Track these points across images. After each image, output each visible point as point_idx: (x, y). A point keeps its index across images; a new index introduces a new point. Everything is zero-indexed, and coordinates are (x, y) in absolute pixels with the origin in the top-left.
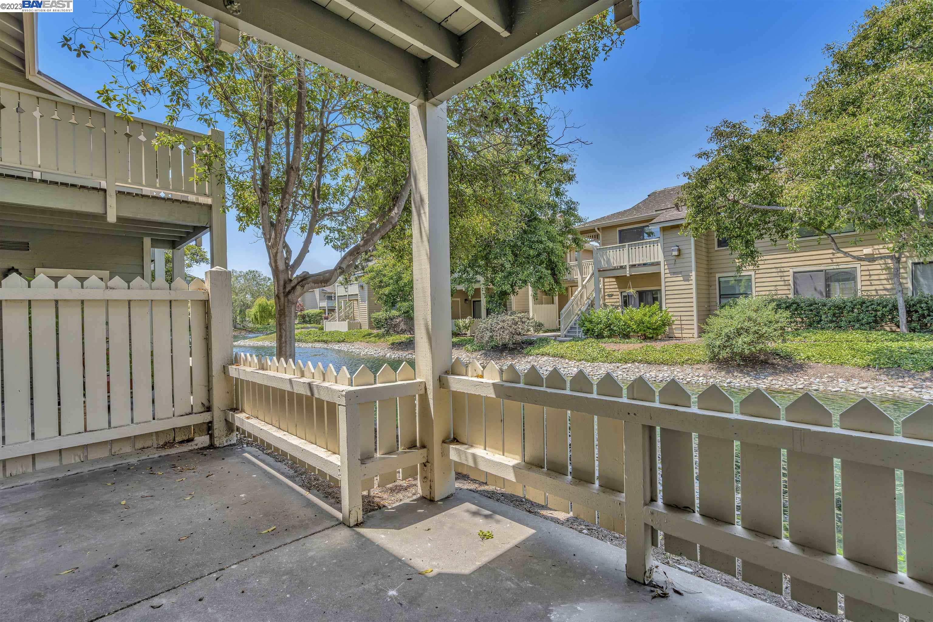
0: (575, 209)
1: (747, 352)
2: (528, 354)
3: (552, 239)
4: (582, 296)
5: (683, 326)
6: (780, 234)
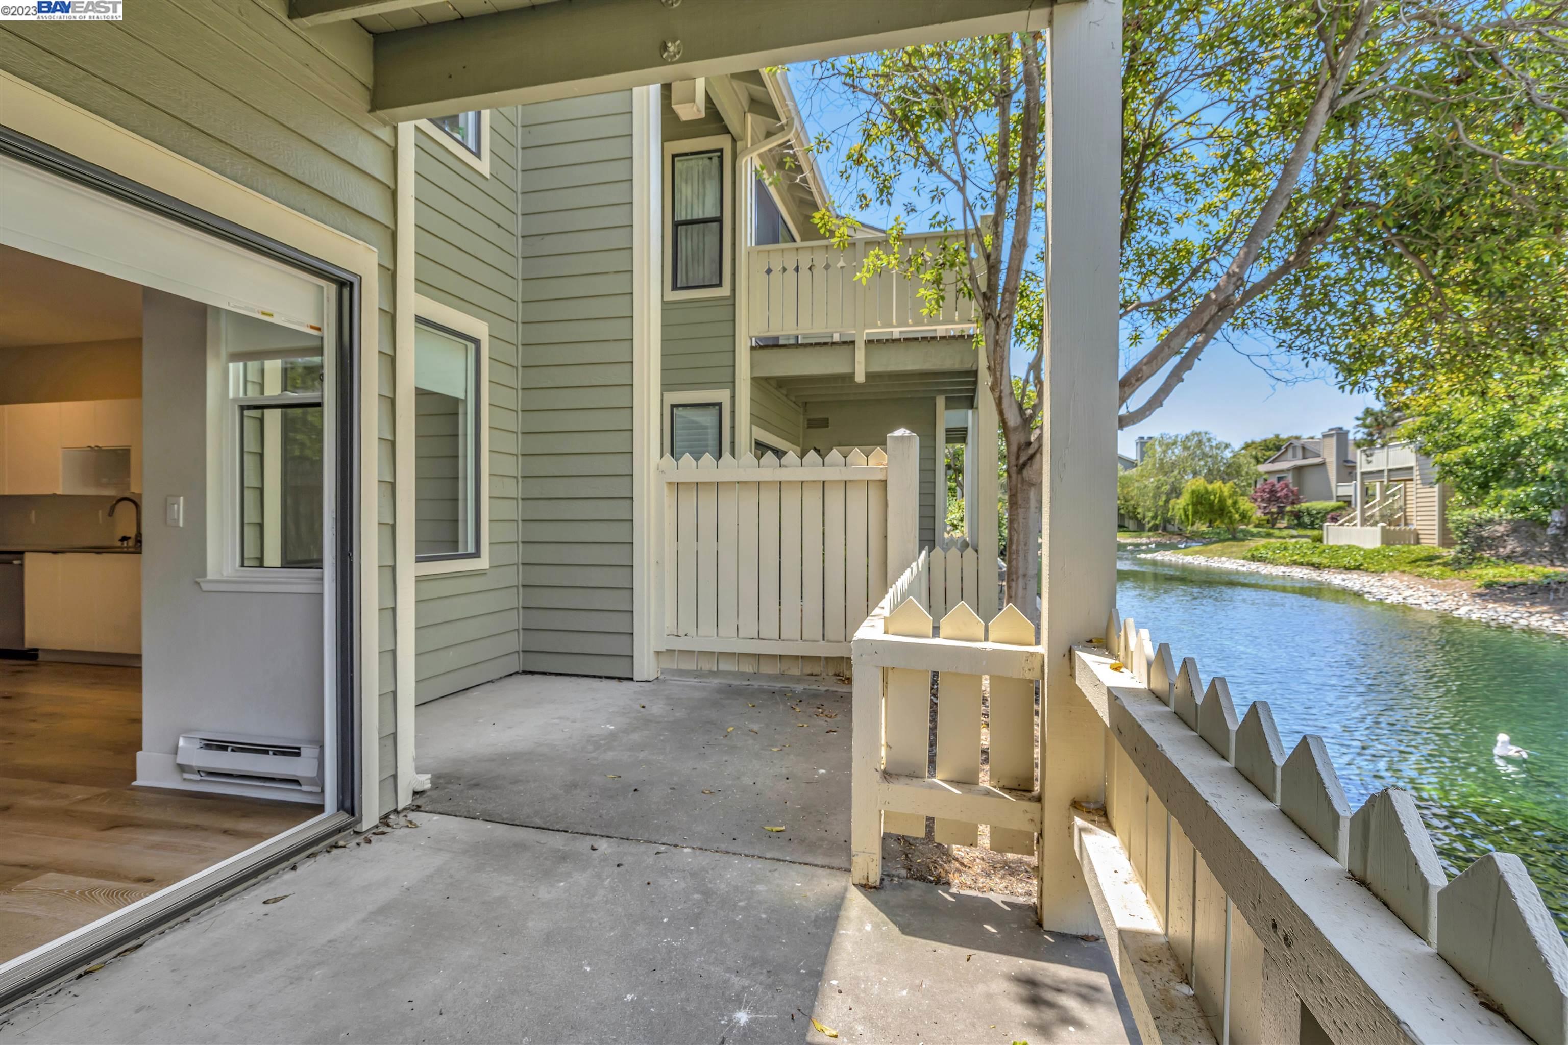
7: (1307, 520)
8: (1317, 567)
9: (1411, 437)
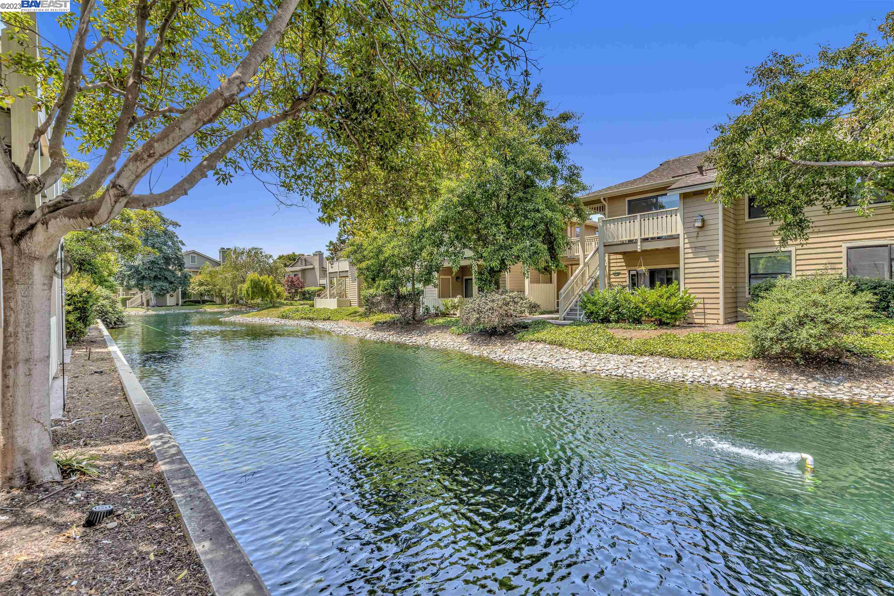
0: (578, 175)
1: (814, 348)
2: (521, 340)
3: (551, 207)
4: (583, 275)
5: (706, 311)
6: (836, 200)
7: (307, 296)
8: (311, 319)
9: (348, 257)
